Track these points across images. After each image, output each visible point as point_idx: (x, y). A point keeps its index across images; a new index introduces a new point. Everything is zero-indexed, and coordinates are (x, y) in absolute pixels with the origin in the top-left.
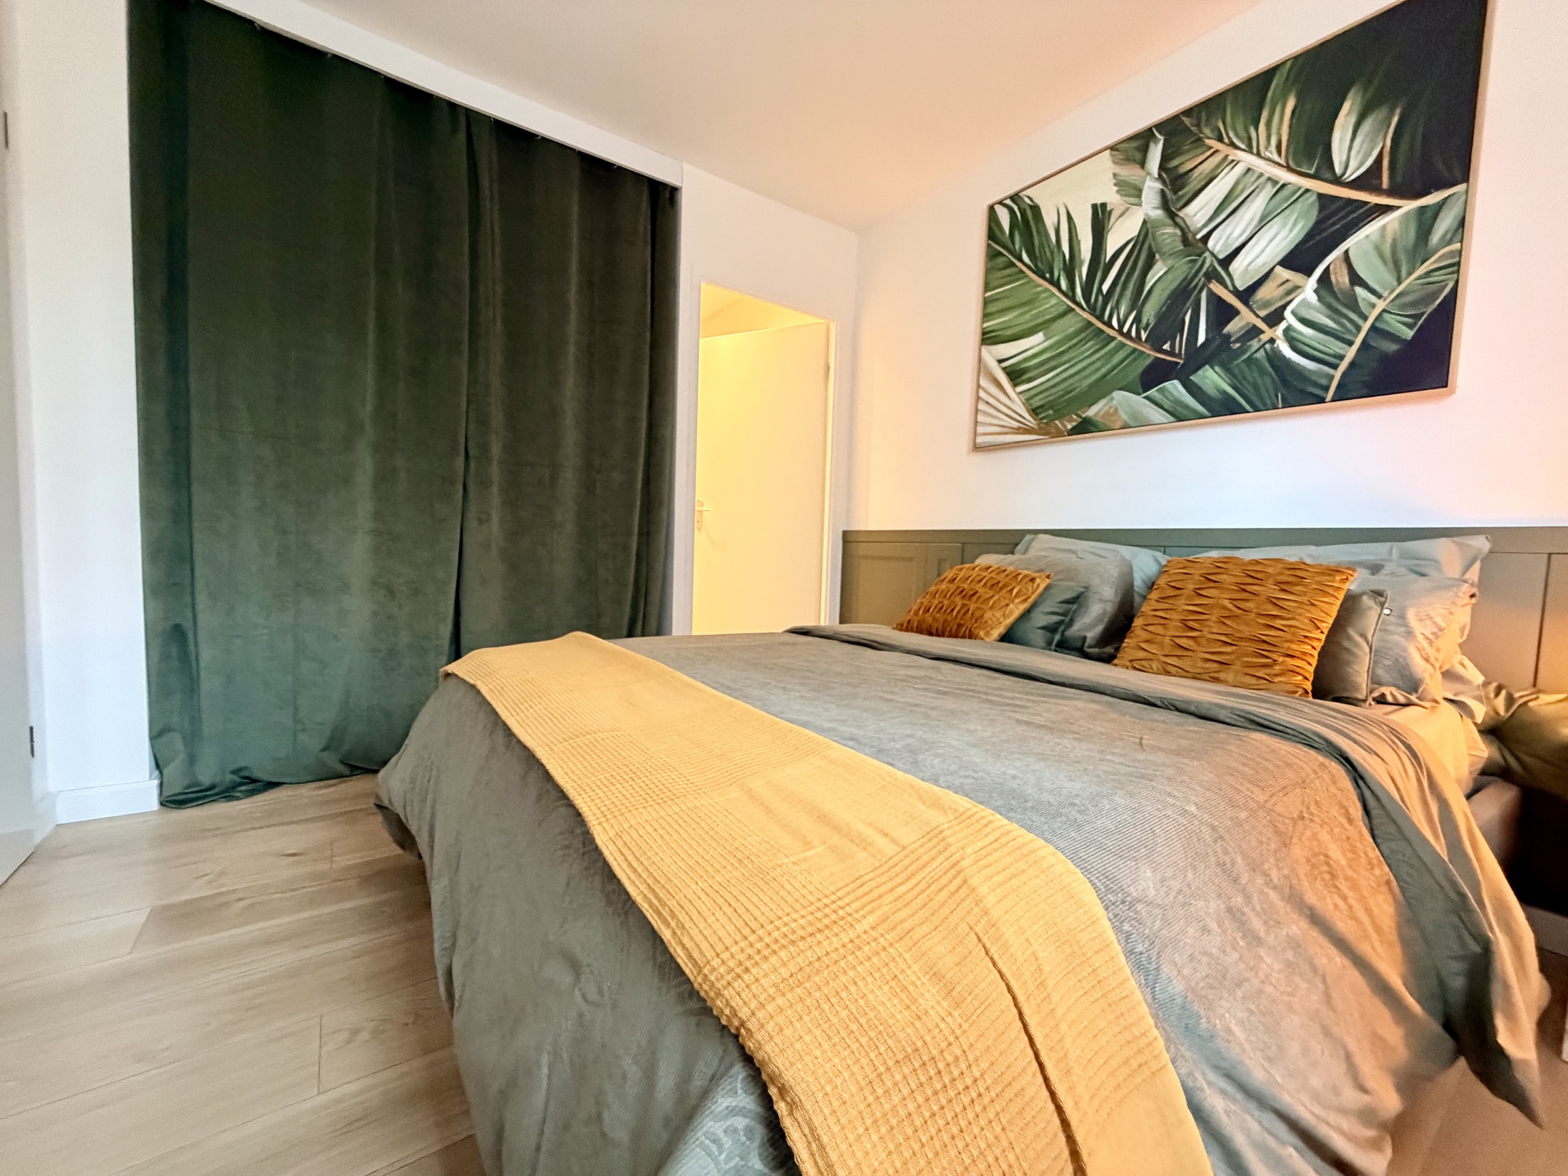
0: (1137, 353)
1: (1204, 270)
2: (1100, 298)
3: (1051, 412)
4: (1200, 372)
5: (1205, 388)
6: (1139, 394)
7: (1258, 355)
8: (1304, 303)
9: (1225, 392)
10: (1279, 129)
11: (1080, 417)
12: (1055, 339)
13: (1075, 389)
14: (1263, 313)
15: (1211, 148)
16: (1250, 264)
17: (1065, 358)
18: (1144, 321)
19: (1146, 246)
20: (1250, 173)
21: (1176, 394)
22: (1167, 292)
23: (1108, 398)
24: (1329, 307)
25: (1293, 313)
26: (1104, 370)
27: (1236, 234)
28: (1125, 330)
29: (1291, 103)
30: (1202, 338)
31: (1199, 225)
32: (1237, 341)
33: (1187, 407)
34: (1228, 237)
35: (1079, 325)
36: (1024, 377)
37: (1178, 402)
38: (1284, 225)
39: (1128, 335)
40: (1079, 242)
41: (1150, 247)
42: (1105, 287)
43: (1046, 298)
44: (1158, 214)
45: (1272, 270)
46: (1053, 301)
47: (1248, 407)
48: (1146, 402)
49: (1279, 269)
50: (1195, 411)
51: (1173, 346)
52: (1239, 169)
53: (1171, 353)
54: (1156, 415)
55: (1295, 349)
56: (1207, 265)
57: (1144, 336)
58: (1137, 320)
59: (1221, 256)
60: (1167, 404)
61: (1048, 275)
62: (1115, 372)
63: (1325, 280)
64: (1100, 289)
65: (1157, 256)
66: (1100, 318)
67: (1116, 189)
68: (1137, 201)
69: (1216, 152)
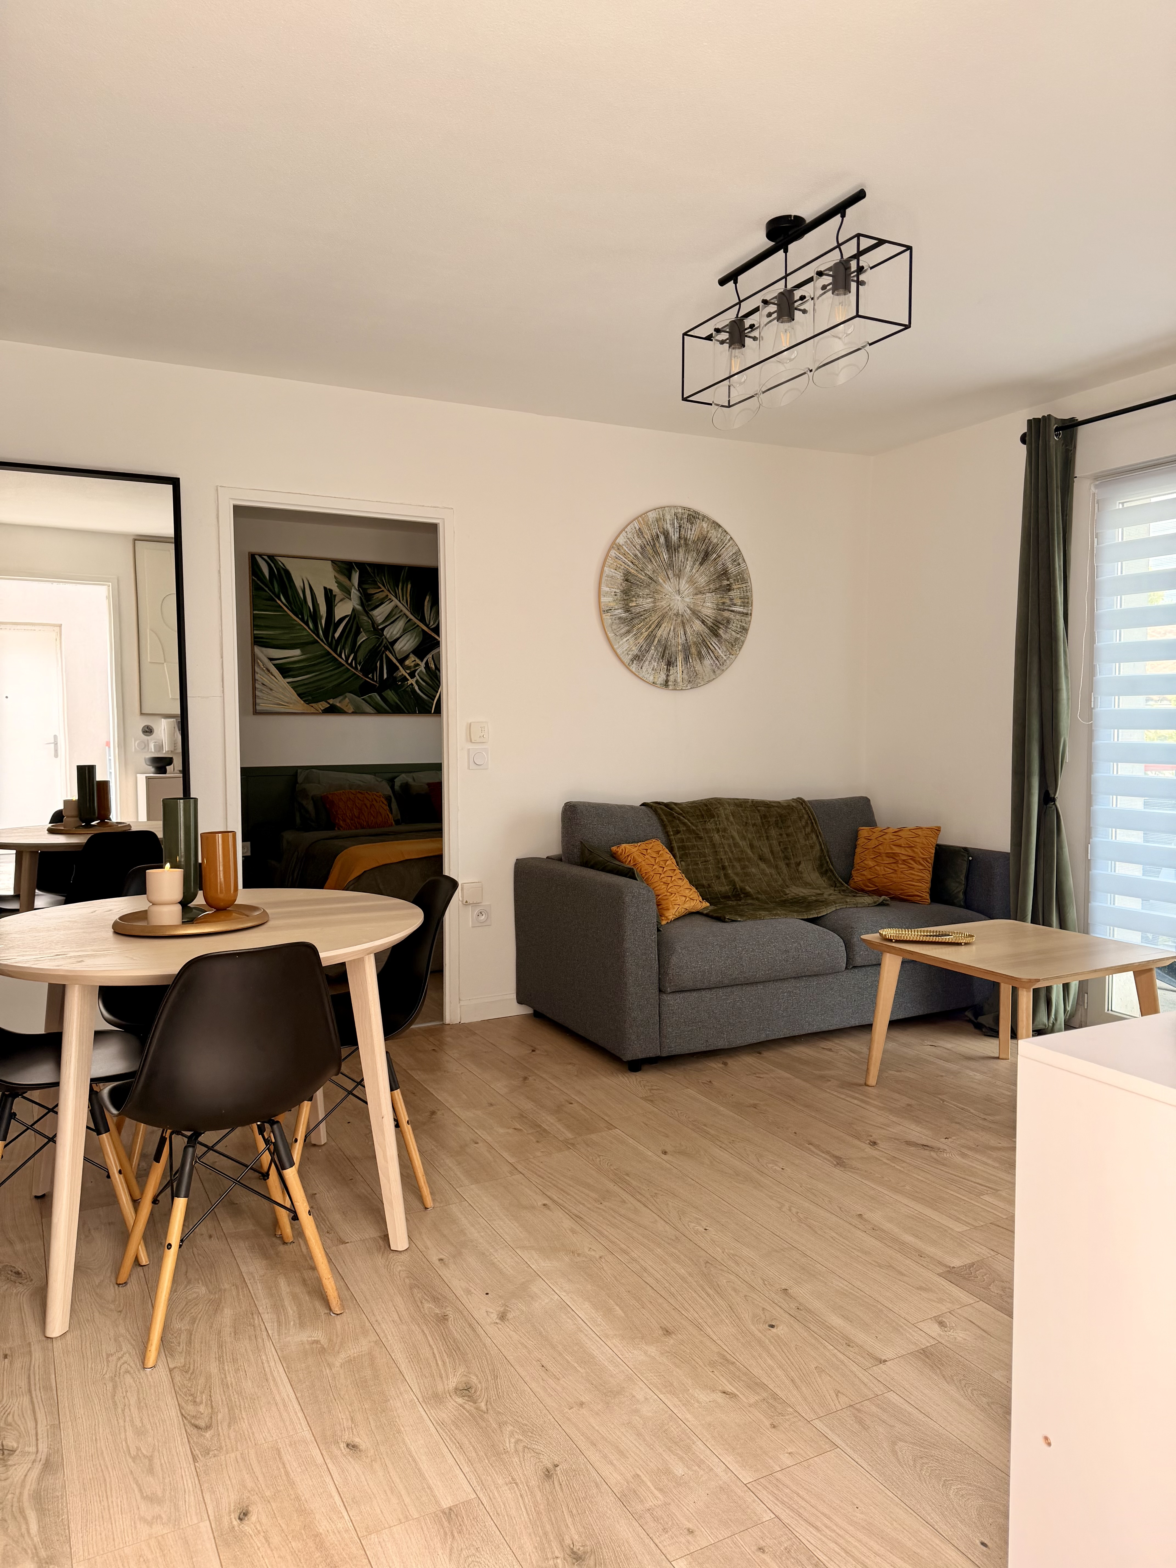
0: (355, 676)
1: (383, 645)
2: (334, 642)
3: (310, 698)
4: (386, 692)
5: (389, 700)
6: (360, 697)
7: (407, 689)
8: (421, 671)
9: (397, 703)
10: (406, 595)
11: (329, 703)
12: (308, 655)
13: (325, 687)
14: (408, 671)
15: (381, 588)
16: (401, 648)
17: (316, 668)
18: (358, 660)
19: (355, 622)
20: (397, 608)
21: (376, 700)
22: (368, 650)
23: (344, 696)
24: (429, 675)
25: (418, 674)
26: (340, 680)
27: (395, 633)
28: (350, 661)
29: (409, 586)
30: (385, 676)
31: (379, 622)
32: (399, 681)
33: (381, 706)
34: (392, 633)
35: (323, 652)
36: (290, 673)
37: (377, 703)
38: (412, 637)
39: (351, 665)
40: (318, 605)
41: (357, 624)
42: (337, 635)
43: (299, 629)
44: (359, 607)
45: (409, 654)
46: (305, 633)
47: (406, 712)
48: (362, 701)
49: (412, 655)
50: (385, 710)
51: (373, 676)
52: (392, 605)
53: (373, 679)
54: (368, 709)
55: (419, 689)
56: (384, 643)
57: (359, 668)
58: (355, 658)
59: (390, 641)
60: (372, 704)
61: (300, 616)
62: (345, 683)
63: (427, 663)
64: (333, 637)
65: (362, 630)
66: (335, 652)
67: (337, 585)
68: (349, 596)
69: (383, 591)
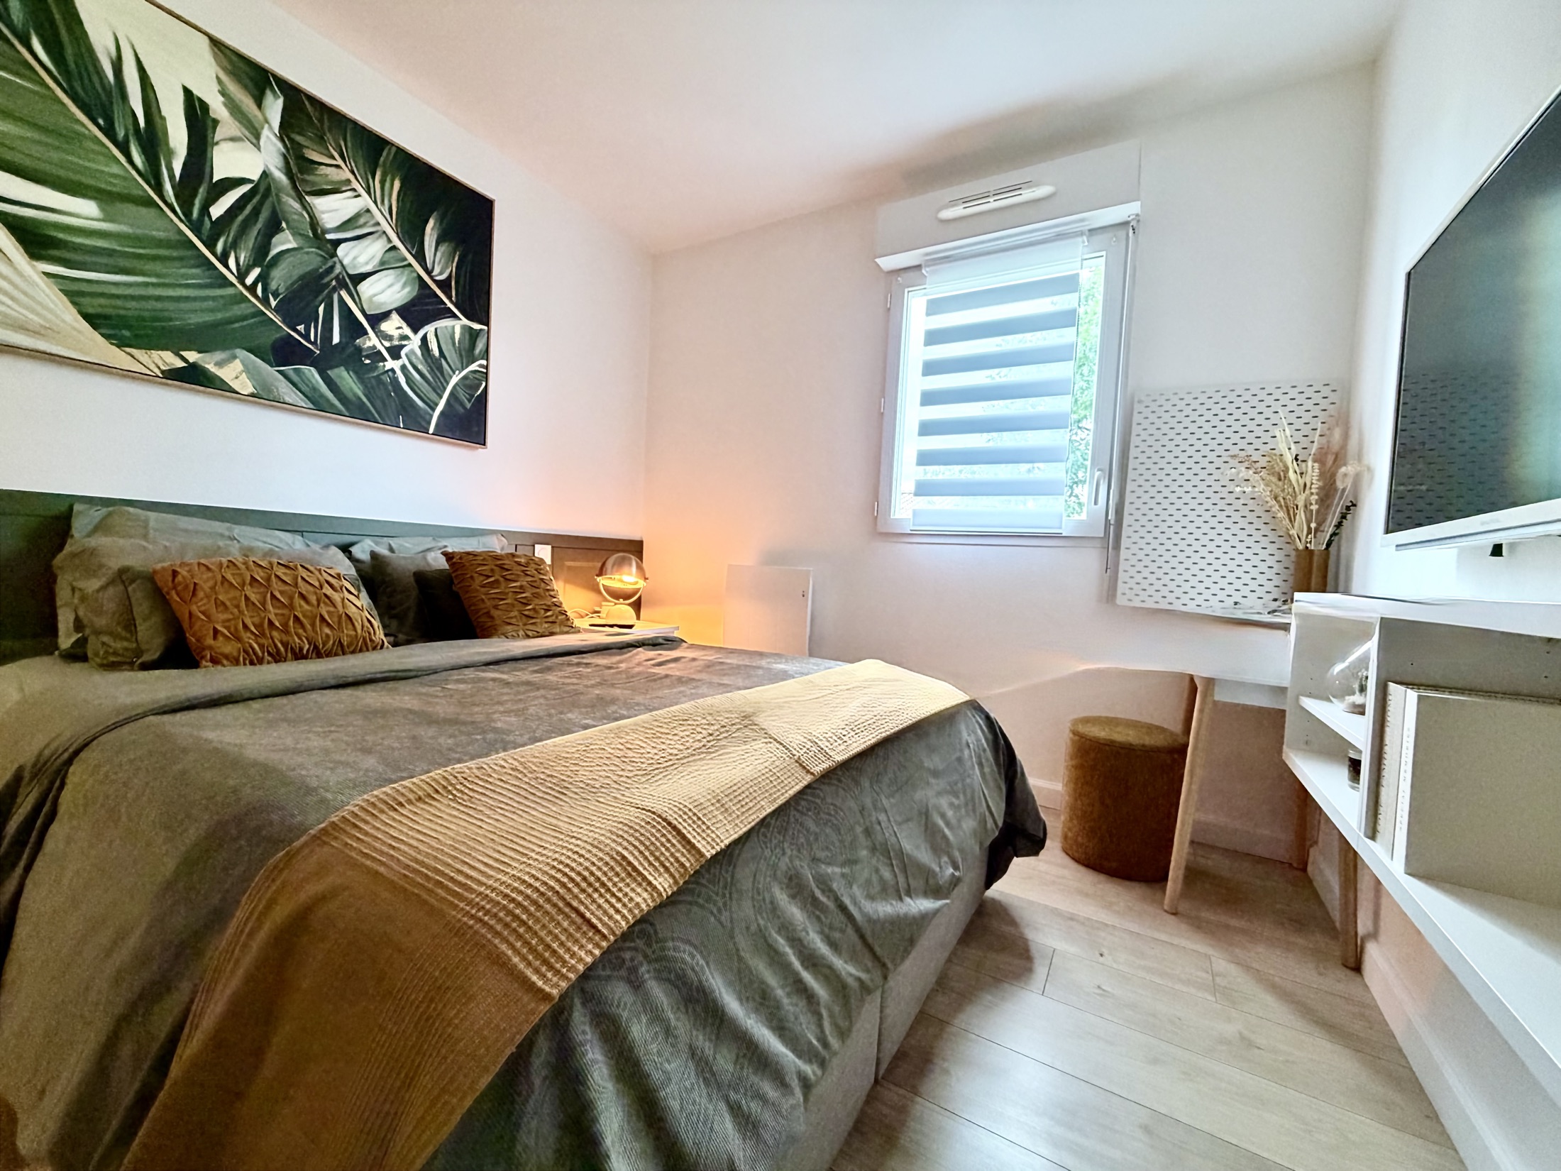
0: (262, 318)
1: (334, 275)
4: (336, 370)
5: (342, 387)
6: (272, 366)
7: (383, 377)
8: (412, 351)
9: (359, 399)
10: (390, 197)
11: (183, 360)
12: (124, 228)
14: (387, 344)
15: (335, 159)
16: (375, 295)
18: (273, 286)
19: (267, 201)
20: (368, 214)
21: (314, 381)
22: (297, 273)
23: (229, 352)
24: (428, 364)
25: (406, 355)
26: (218, 316)
27: (362, 259)
28: (249, 281)
29: (397, 184)
30: (336, 340)
31: (328, 225)
32: (367, 357)
34: (355, 258)
35: (171, 235)
36: (55, 253)
39: (252, 289)
40: (163, 119)
41: (273, 206)
42: (216, 212)
44: (279, 175)
45: (390, 311)
46: (116, 170)
47: (378, 420)
48: (281, 377)
49: (395, 316)
51: (308, 330)
52: (359, 203)
53: (307, 337)
54: (294, 395)
55: (409, 385)
56: (337, 272)
57: (273, 303)
58: (263, 279)
59: (351, 272)
63: (425, 343)
65: (284, 225)
66: (209, 246)
67: (222, 99)
68: (254, 141)
69: (338, 166)
